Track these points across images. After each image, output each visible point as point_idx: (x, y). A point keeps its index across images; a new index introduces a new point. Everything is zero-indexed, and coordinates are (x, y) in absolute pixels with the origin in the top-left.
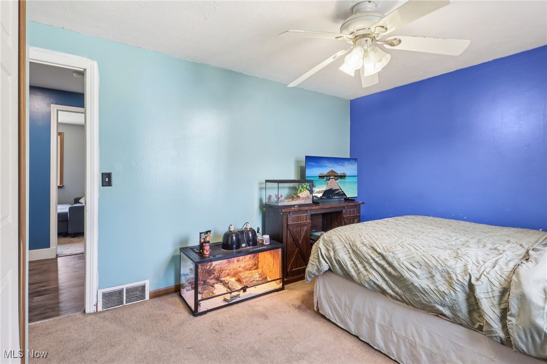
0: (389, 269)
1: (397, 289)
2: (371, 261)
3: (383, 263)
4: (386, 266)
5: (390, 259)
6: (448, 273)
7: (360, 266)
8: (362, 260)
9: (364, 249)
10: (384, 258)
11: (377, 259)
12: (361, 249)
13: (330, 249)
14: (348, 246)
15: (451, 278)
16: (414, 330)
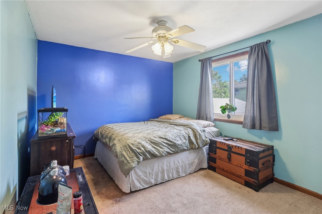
0: (169, 143)
1: (173, 150)
2: (163, 143)
3: (166, 142)
4: (168, 142)
5: (169, 139)
6: (184, 136)
7: (158, 148)
8: (159, 145)
9: (157, 139)
10: (166, 139)
11: (164, 141)
12: (156, 140)
13: (141, 147)
14: (148, 142)
15: (185, 137)
16: (177, 162)
